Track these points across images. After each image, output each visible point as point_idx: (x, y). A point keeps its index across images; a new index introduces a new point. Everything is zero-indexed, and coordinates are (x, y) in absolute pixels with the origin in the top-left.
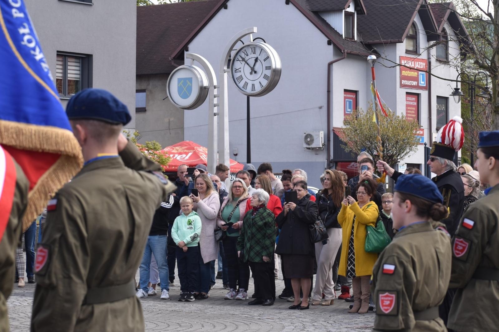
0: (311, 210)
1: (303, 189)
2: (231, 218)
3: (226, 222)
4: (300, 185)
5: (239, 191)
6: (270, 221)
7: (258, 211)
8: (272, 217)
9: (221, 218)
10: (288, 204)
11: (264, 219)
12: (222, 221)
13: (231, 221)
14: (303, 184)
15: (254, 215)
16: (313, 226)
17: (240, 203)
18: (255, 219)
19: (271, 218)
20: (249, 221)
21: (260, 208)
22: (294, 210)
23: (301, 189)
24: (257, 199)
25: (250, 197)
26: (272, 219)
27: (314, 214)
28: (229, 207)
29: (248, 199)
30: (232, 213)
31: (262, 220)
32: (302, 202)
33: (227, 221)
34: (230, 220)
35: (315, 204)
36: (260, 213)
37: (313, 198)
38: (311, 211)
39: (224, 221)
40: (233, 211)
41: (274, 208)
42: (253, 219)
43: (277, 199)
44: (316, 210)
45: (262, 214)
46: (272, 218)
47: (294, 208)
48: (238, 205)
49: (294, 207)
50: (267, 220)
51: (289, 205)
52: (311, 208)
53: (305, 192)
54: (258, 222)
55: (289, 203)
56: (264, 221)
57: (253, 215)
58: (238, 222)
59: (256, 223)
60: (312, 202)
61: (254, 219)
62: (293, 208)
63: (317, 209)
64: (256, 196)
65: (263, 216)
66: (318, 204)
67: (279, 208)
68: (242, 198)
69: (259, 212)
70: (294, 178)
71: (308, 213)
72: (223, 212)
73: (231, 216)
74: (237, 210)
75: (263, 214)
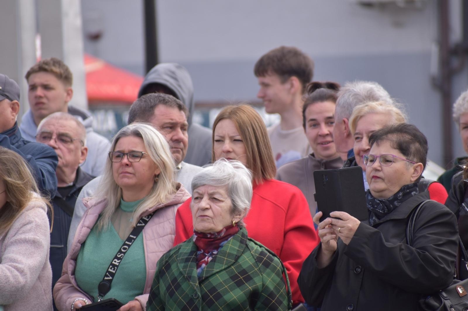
0: (425, 237)
1: (404, 158)
2: (110, 281)
3: (91, 298)
4: (392, 141)
5: (130, 170)
6: (271, 287)
7: (217, 248)
8: (274, 269)
9: (73, 281)
10: (328, 220)
11: (249, 279)
12: (78, 294)
13: (113, 294)
14: (407, 137)
15: (207, 263)
16: (436, 304)
17: (146, 222)
18: (211, 280)
19: (273, 275)
20: (184, 286)
21: (225, 238)
22: (351, 243)
23: (396, 153)
24: (227, 203)
25: (186, 198)
26: (278, 280)
27: (437, 254)
28: (105, 237)
29: (180, 205)
30: (116, 262)
31: (239, 284)
32: (395, 207)
33: (96, 294)
34: (109, 289)
35: (446, 214)
36: (230, 255)
37: (436, 194)
38: (422, 242)
39: (86, 293)
40: (120, 254)
41: (285, 233)
42: (202, 281)
43: (294, 196)
44: (444, 239)
45: (237, 258)
46: (277, 274)
47: (353, 233)
48: (137, 231)
49: (350, 230)
50: (258, 282)
51: (332, 225)
52: (426, 232)
53: (412, 170)
54: (226, 292)
55: (332, 214)
56: (249, 287)
57: (198, 266)
58: (139, 298)
59: (219, 296)
60: (433, 206)
61: (207, 278)
62: (345, 232)
63: (453, 233)
64: (222, 191)
65: (240, 266)
66: (457, 214)
67: (302, 229)
68: (149, 205)
69: (224, 254)
70: (361, 117)
71: (411, 253)
72: (79, 260)
73: (113, 275)
74: (134, 250)
75: (240, 261)
